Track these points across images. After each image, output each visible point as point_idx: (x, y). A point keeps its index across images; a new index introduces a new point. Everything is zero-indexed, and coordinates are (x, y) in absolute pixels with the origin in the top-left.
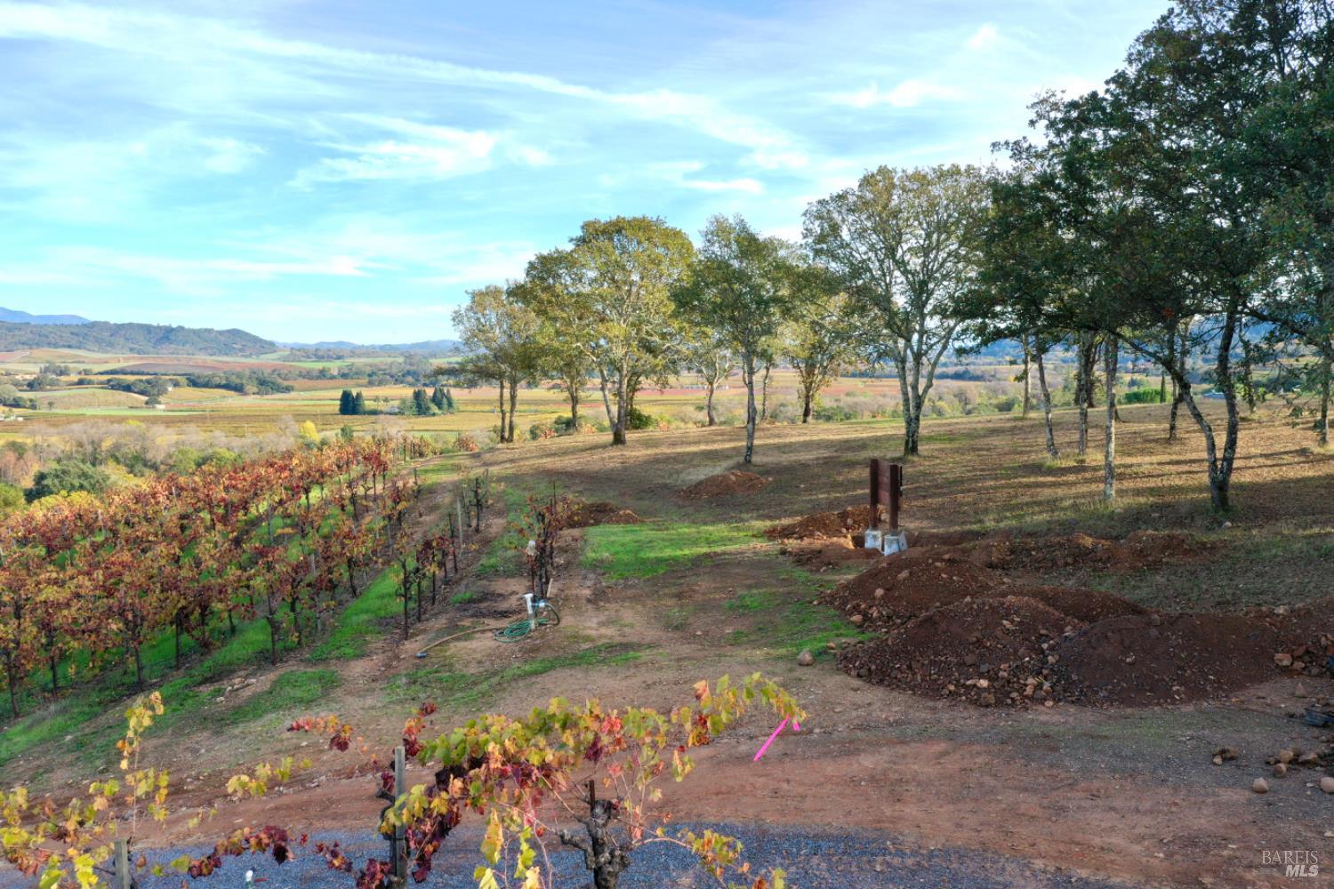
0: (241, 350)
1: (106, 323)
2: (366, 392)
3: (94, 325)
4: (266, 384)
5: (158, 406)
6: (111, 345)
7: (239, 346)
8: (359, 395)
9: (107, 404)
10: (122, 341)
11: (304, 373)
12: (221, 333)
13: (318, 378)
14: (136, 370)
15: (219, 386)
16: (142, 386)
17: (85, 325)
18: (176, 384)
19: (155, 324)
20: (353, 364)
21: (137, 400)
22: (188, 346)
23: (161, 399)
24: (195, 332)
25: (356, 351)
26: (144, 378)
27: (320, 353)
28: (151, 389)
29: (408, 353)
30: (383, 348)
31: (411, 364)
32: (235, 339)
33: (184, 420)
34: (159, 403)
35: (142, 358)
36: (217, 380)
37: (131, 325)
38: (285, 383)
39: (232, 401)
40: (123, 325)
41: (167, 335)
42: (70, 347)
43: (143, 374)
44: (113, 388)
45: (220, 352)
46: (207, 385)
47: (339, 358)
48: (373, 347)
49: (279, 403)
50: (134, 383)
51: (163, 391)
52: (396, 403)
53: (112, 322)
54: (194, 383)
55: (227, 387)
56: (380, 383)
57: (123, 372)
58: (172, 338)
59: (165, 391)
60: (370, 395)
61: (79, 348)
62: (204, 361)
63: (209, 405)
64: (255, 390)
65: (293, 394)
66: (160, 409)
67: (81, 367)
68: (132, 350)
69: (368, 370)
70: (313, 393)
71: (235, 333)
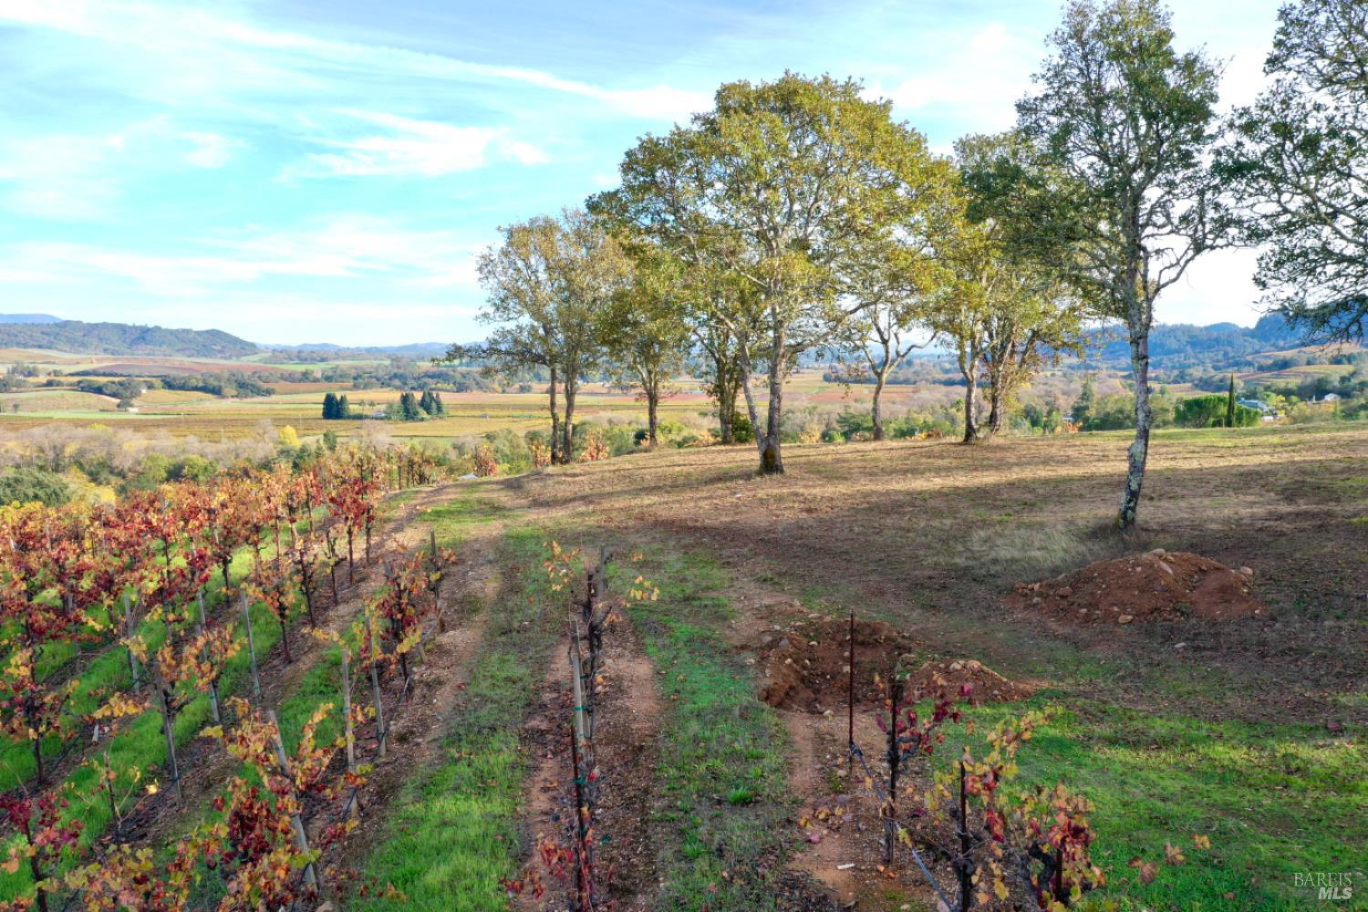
0: (220, 352)
1: (79, 322)
2: (351, 396)
3: (66, 324)
4: (245, 387)
5: (131, 410)
6: (83, 345)
7: (218, 348)
8: (343, 399)
9: (76, 406)
10: (95, 341)
11: (286, 375)
12: (199, 333)
13: (300, 381)
14: (108, 371)
15: (196, 389)
16: (114, 388)
17: (56, 325)
18: (150, 387)
19: (130, 324)
20: (337, 367)
21: (108, 402)
22: (164, 347)
23: (134, 401)
24: (172, 332)
25: (340, 354)
26: (116, 379)
27: (303, 355)
28: (123, 391)
29: (395, 356)
30: (369, 350)
31: (399, 367)
32: (214, 341)
33: (157, 425)
34: (131, 406)
35: (115, 360)
36: (194, 382)
37: (105, 325)
38: (266, 386)
39: (210, 404)
40: (96, 325)
41: (142, 336)
42: (40, 347)
43: (116, 375)
44: (83, 389)
45: (199, 354)
46: (183, 387)
47: (323, 360)
48: (358, 349)
49: (259, 406)
50: (106, 385)
51: (136, 394)
52: (383, 407)
53: (85, 321)
54: (169, 385)
55: (204, 389)
56: (366, 387)
57: (95, 373)
58: (148, 337)
59: (138, 394)
60: (354, 399)
61: (50, 348)
62: (180, 363)
63: (185, 408)
64: (234, 393)
65: (273, 397)
66: (133, 412)
67: (51, 368)
68: (105, 350)
69: (354, 373)
70: (294, 396)
71: (214, 335)
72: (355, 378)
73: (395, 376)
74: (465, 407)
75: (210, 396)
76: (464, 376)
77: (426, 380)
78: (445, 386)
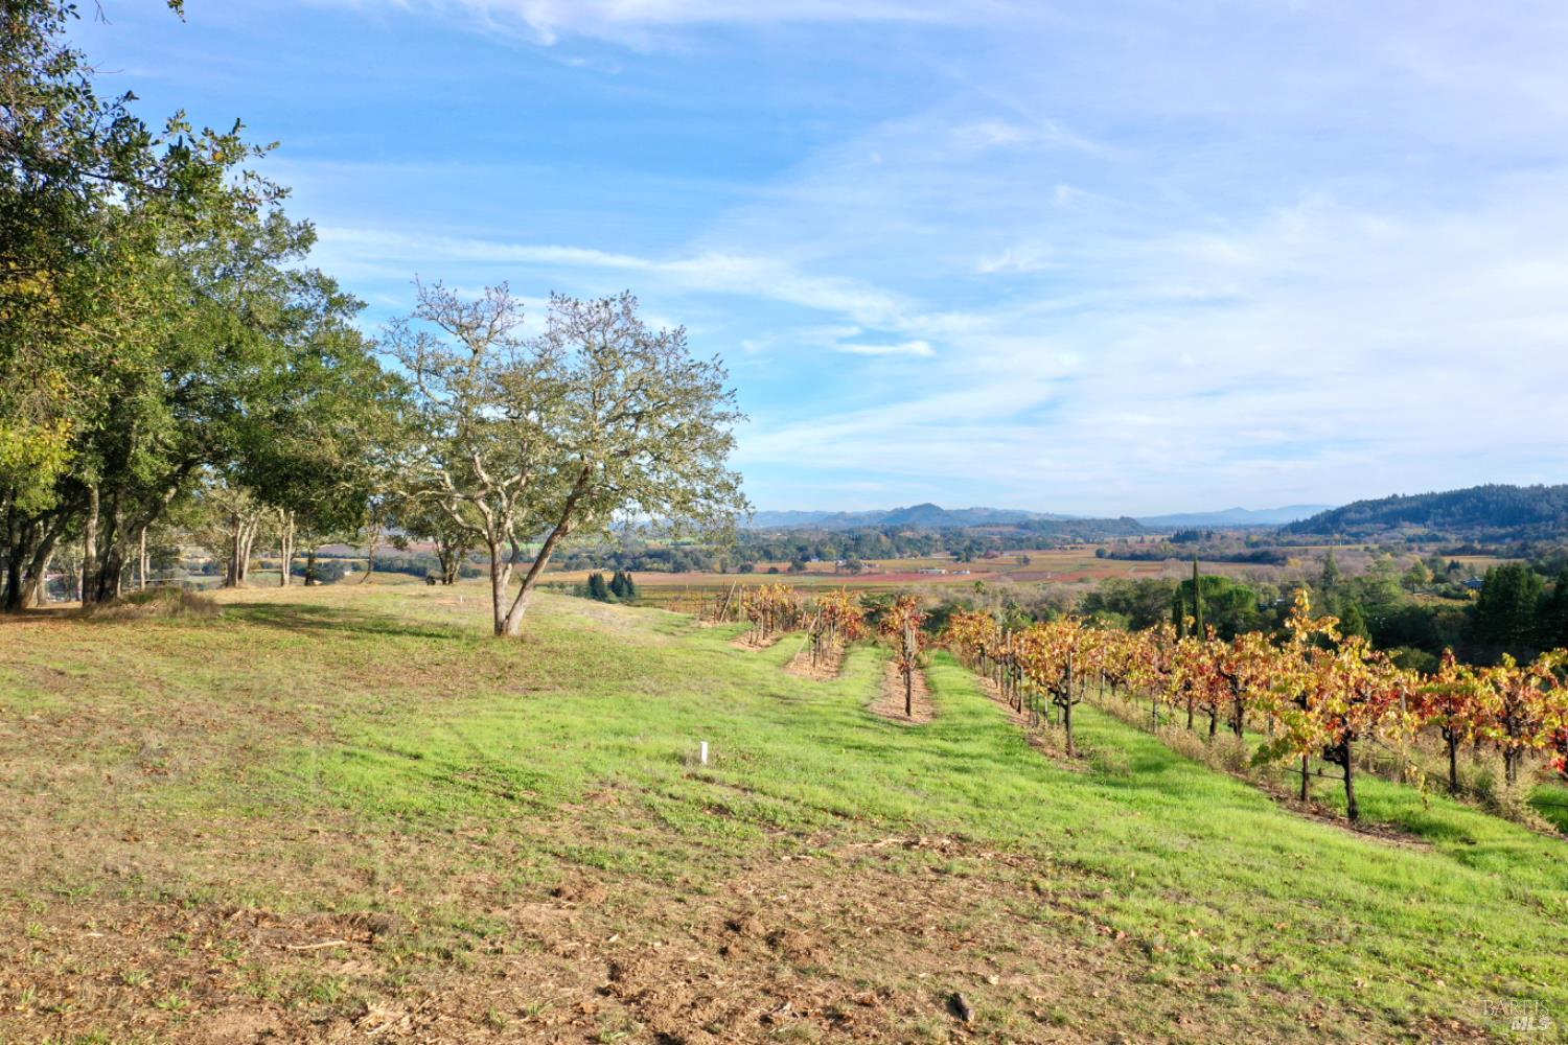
18: (356, 569)
54: (376, 566)
55: (408, 571)
72: (571, 558)
73: (615, 556)
74: (665, 589)
75: (413, 577)
76: (686, 555)
77: (643, 559)
78: (661, 566)
